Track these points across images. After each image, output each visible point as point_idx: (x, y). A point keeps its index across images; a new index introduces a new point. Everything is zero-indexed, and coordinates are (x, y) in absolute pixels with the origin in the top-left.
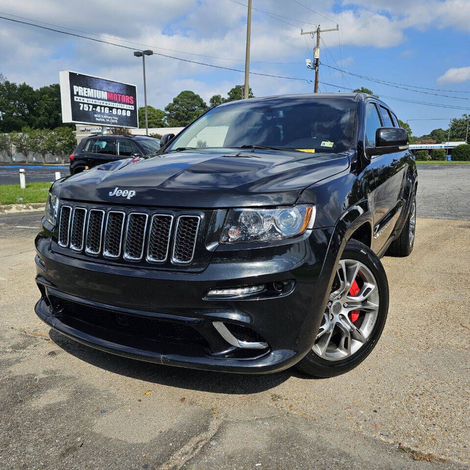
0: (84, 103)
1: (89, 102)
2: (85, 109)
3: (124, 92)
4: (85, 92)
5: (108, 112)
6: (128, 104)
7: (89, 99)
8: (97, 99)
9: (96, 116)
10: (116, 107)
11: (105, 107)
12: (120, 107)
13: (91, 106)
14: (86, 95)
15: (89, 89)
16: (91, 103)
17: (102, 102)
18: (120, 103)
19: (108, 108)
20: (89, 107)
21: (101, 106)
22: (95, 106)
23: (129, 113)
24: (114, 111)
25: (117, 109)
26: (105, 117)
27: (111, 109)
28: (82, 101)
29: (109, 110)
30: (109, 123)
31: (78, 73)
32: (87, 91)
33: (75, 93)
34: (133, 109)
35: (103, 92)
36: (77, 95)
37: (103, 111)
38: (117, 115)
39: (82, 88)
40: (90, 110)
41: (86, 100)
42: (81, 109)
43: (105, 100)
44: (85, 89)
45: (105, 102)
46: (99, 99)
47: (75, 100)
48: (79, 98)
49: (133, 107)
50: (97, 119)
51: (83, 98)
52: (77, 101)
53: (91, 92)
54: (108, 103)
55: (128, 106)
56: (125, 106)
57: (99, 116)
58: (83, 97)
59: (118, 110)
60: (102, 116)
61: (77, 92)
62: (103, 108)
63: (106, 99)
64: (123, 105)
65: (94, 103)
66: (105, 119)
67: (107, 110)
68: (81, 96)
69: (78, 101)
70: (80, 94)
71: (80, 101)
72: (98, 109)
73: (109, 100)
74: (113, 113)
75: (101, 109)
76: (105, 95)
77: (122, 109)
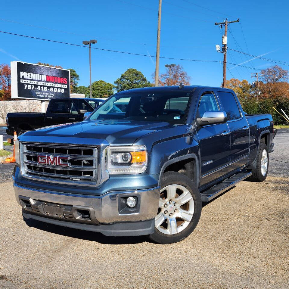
0: (28, 84)
1: (32, 83)
2: (28, 88)
3: (60, 75)
4: (29, 76)
5: (46, 90)
6: (62, 84)
7: (32, 81)
8: (38, 81)
9: (37, 93)
10: (53, 86)
11: (44, 86)
12: (56, 86)
13: (33, 86)
14: (30, 78)
15: (32, 74)
16: (33, 83)
17: (42, 83)
18: (56, 83)
19: (47, 88)
20: (32, 87)
21: (41, 86)
22: (36, 86)
23: (63, 91)
24: (52, 89)
25: (54, 87)
26: (44, 94)
27: (49, 87)
28: (26, 83)
29: (47, 89)
30: (47, 98)
31: (24, 63)
32: (30, 75)
33: (21, 77)
34: (67, 87)
35: (43, 76)
36: (23, 78)
37: (42, 90)
38: (53, 92)
39: (26, 73)
40: (33, 89)
41: (29, 82)
42: (25, 88)
43: (44, 81)
44: (29, 74)
45: (44, 83)
46: (39, 81)
47: (21, 82)
48: (24, 80)
49: (67, 86)
50: (38, 95)
51: (27, 81)
52: (22, 82)
53: (33, 76)
54: (47, 83)
55: (62, 85)
56: (60, 86)
57: (39, 93)
58: (28, 79)
59: (55, 89)
60: (42, 93)
61: (23, 76)
62: (42, 87)
63: (46, 80)
64: (58, 85)
65: (35, 84)
66: (44, 95)
67: (46, 89)
68: (26, 79)
69: (24, 82)
70: (25, 77)
71: (25, 83)
72: (39, 88)
73: (47, 81)
74: (51, 91)
75: (41, 88)
76: (44, 78)
77: (58, 88)
